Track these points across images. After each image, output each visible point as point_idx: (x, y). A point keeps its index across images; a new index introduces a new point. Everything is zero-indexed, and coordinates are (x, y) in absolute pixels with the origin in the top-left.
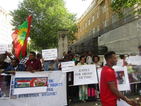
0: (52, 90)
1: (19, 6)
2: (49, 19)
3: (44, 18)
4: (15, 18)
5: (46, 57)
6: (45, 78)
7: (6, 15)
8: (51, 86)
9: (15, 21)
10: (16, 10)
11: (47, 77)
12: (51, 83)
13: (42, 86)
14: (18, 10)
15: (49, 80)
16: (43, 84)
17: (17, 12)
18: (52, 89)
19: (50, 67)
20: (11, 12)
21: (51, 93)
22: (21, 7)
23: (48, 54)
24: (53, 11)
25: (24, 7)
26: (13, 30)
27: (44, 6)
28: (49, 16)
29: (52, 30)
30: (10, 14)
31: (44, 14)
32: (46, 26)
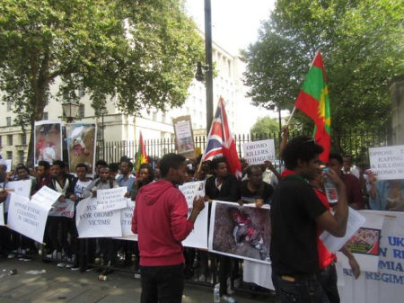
0: (401, 270)
1: (261, 33)
2: (345, 48)
3: (328, 46)
4: (255, 66)
5: (385, 169)
6: (374, 233)
7: (229, 62)
8: (395, 255)
9: (251, 74)
10: (253, 44)
11: (380, 231)
12: (396, 247)
13: (365, 253)
14: (258, 44)
15: (390, 238)
16: (367, 249)
17: (256, 49)
18: (399, 264)
19: (390, 199)
20: (243, 52)
21: (395, 277)
22: (265, 33)
23: (390, 162)
24: (361, 18)
25: (273, 31)
26: (249, 95)
27: (331, 10)
28: (345, 36)
29: (357, 79)
30: (241, 59)
31: (330, 36)
32: (339, 70)
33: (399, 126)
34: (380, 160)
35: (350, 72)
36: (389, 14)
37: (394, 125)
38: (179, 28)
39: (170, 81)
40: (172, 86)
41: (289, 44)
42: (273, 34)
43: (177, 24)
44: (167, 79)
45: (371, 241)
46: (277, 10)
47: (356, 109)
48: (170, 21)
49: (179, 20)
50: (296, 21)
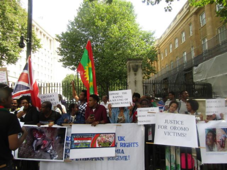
0: (123, 153)
1: (69, 27)
2: (111, 43)
3: (104, 41)
4: (64, 45)
5: (115, 102)
6: (112, 135)
7: (50, 40)
8: (121, 146)
9: (62, 49)
10: (64, 33)
11: (115, 133)
12: (121, 142)
13: (109, 147)
14: (67, 33)
15: (119, 137)
16: (110, 144)
17: (65, 35)
18: (122, 150)
19: (119, 118)
20: (58, 36)
21: (121, 157)
22: (71, 28)
23: (118, 98)
24: (118, 30)
25: (76, 27)
26: (61, 61)
27: (105, 23)
28: (111, 37)
29: (116, 58)
30: (57, 40)
31: (104, 36)
32: (107, 53)
33: (130, 82)
34: (113, 97)
35: (112, 55)
36: (129, 31)
37: (128, 82)
38: (15, 14)
39: (6, 47)
40: (8, 50)
41: (84, 36)
42: (76, 29)
43: (14, 11)
44: (4, 45)
45: (111, 140)
46: (78, 17)
47: (115, 73)
48: (8, 8)
49: (15, 9)
50: (88, 25)
